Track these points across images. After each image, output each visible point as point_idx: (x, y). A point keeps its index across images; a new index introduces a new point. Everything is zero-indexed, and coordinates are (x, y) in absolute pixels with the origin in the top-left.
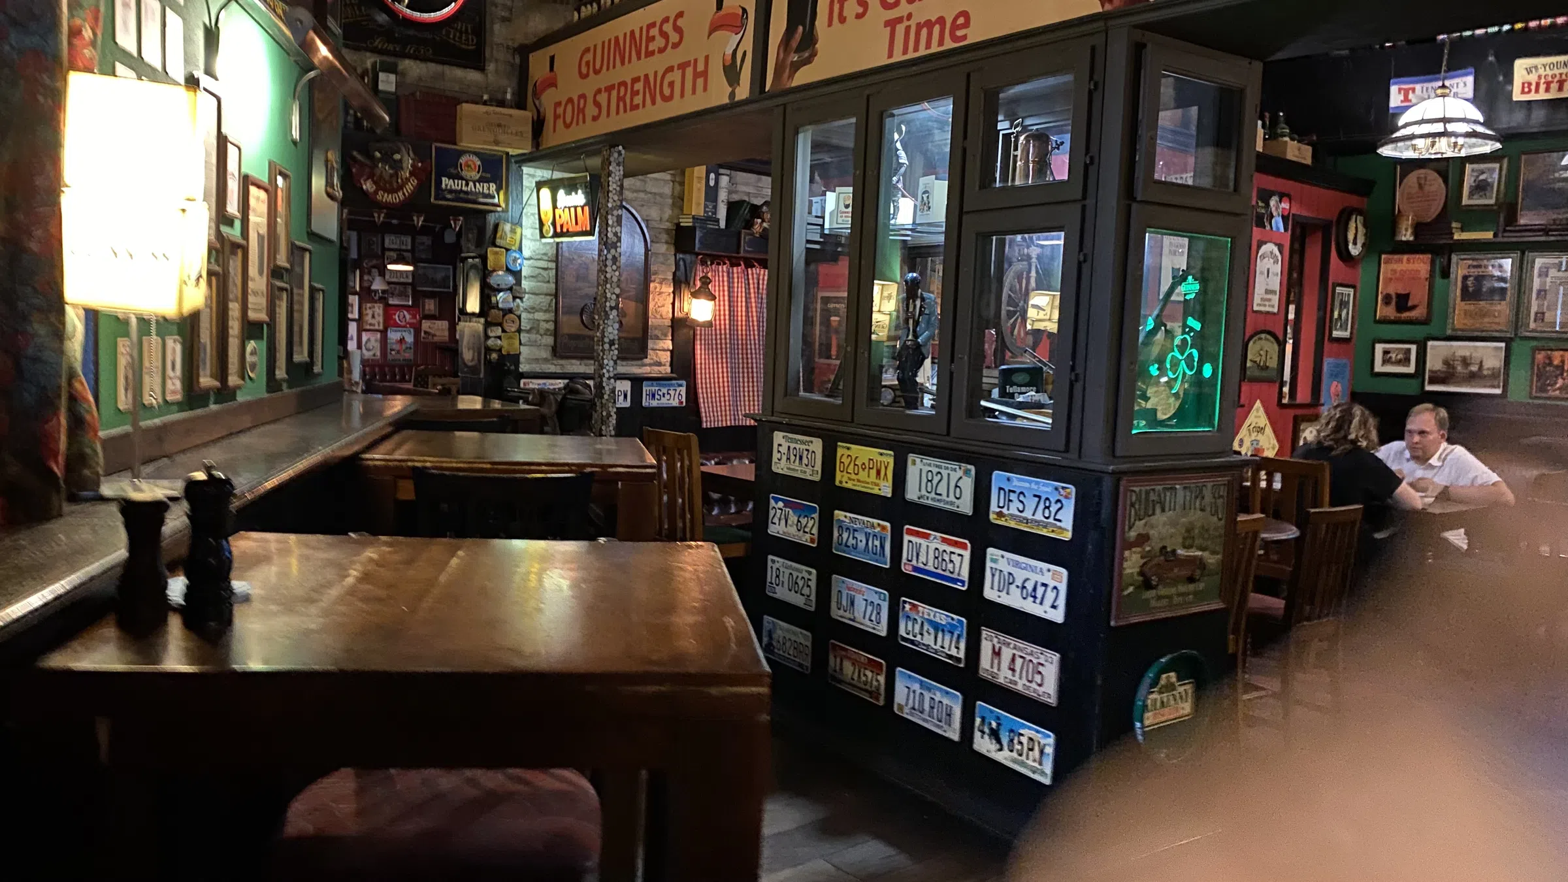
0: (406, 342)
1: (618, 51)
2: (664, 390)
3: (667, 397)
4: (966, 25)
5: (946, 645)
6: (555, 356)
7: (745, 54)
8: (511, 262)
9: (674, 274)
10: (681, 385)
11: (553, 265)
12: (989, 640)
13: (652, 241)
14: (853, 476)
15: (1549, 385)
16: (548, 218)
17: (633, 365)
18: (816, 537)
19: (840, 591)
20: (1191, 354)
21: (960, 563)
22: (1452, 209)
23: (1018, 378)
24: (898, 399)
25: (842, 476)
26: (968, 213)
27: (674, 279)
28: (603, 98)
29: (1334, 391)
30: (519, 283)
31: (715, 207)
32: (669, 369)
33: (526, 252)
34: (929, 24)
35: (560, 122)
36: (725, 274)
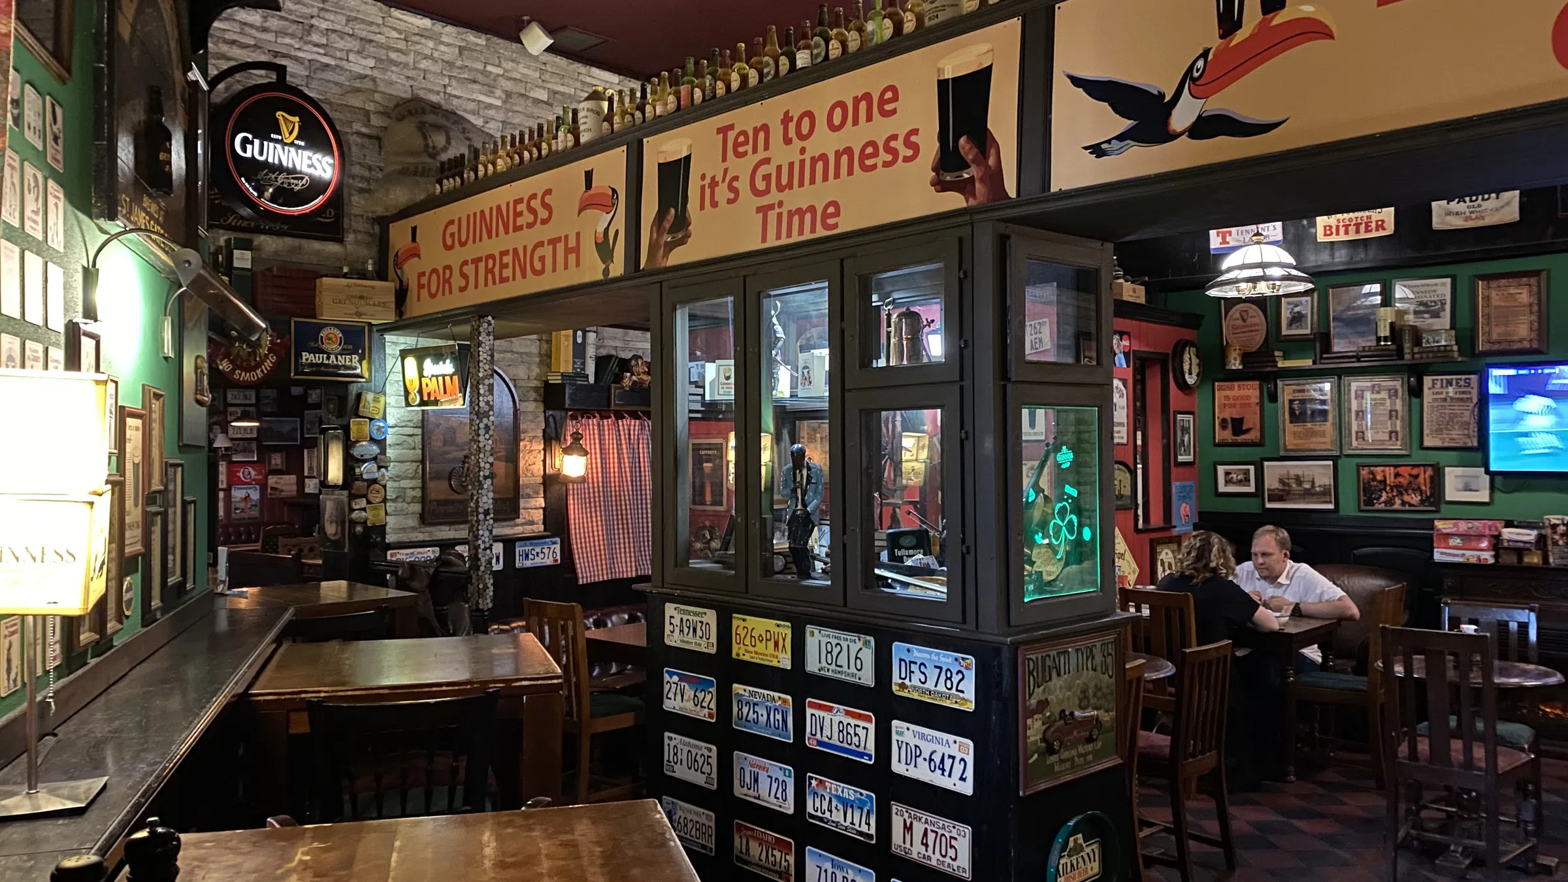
0: (251, 500)
1: (485, 225)
2: (538, 549)
3: (541, 556)
4: (837, 214)
5: (857, 821)
6: (423, 523)
7: (617, 231)
8: (375, 432)
9: (544, 431)
10: (555, 543)
11: (419, 431)
12: (899, 816)
13: (520, 400)
14: (750, 648)
15: (1375, 499)
16: (414, 387)
17: (504, 526)
18: (714, 711)
19: (742, 768)
20: (1071, 521)
21: (865, 736)
22: (1274, 340)
23: (905, 541)
24: (789, 566)
25: (739, 648)
26: (850, 390)
27: (544, 436)
28: (469, 270)
29: (1184, 512)
30: (383, 451)
31: (584, 364)
32: (542, 528)
33: (391, 421)
34: (800, 212)
35: (424, 292)
36: (596, 428)
